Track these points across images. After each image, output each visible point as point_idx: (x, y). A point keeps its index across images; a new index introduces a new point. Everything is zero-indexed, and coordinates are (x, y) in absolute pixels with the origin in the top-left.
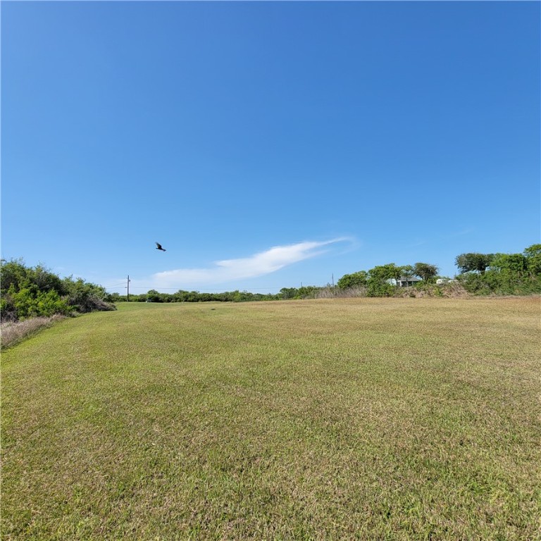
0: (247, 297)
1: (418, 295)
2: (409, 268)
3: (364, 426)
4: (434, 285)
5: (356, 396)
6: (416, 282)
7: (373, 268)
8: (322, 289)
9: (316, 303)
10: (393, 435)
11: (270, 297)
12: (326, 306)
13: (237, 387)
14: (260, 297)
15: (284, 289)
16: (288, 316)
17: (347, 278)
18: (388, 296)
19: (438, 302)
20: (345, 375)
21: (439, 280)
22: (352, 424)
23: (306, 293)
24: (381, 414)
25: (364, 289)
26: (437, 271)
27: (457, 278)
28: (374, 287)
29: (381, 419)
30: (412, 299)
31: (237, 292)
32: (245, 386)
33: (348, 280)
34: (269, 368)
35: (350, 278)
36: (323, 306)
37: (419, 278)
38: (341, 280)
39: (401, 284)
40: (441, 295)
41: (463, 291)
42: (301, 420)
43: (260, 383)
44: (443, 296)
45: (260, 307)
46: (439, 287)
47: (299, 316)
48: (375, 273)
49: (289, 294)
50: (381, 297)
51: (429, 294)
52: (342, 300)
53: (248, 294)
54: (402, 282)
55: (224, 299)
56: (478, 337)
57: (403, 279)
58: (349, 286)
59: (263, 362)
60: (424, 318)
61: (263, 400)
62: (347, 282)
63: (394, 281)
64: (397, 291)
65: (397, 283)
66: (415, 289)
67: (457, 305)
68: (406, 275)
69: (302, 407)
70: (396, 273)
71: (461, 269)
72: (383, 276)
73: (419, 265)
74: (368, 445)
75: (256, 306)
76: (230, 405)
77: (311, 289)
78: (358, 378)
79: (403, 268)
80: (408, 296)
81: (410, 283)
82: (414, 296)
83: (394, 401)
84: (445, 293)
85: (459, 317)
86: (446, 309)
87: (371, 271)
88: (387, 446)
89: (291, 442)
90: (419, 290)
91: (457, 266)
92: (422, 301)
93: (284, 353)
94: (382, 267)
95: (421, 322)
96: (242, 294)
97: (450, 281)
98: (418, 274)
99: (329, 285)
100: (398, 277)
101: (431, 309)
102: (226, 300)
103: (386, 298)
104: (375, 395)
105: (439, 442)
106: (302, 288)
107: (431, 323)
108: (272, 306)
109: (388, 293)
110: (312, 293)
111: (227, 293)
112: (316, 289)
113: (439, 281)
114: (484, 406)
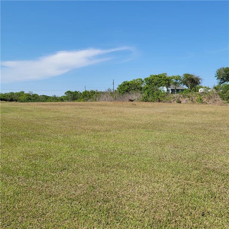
0: (32, 98)
1: (183, 101)
2: (178, 78)
3: (130, 205)
4: (197, 93)
5: (125, 181)
6: (182, 90)
8: (103, 93)
9: (97, 105)
10: (152, 211)
11: (55, 99)
12: (106, 108)
13: (19, 178)
14: (46, 99)
15: (69, 92)
16: (71, 115)
17: (126, 84)
18: (159, 101)
19: (198, 108)
20: (118, 165)
21: (201, 89)
22: (121, 204)
23: (89, 96)
24: (145, 195)
25: (139, 94)
26: (200, 81)
27: (215, 88)
28: (148, 93)
29: (144, 199)
30: (179, 104)
31: (23, 92)
32: (28, 176)
33: (127, 86)
34: (51, 161)
35: (128, 84)
36: (103, 108)
37: (185, 87)
38: (120, 86)
39: (170, 91)
40: (201, 101)
41: (218, 99)
42: (77, 203)
43: (42, 173)
44: (202, 103)
45: (44, 107)
46: (200, 95)
47: (81, 116)
48: (150, 81)
49: (73, 96)
50: (154, 102)
51: (192, 101)
52: (119, 103)
53: (34, 96)
54: (172, 90)
55: (9, 99)
56: (225, 135)
57: (172, 87)
58: (127, 91)
59: (46, 156)
60: (186, 119)
61: (44, 188)
62: (126, 88)
63: (165, 89)
64: (167, 97)
65: (168, 90)
66: (182, 96)
67: (212, 110)
68: (175, 84)
69: (79, 192)
70: (167, 82)
71: (219, 81)
72: (156, 84)
73: (186, 75)
74: (132, 219)
75: (40, 106)
76: (12, 193)
77: (93, 93)
78: (128, 167)
79: (173, 77)
80: (175, 102)
81: (178, 90)
82: (180, 102)
83: (156, 185)
84: (205, 100)
85: (212, 119)
86: (204, 113)
87: (146, 79)
88: (147, 219)
89: (68, 221)
90: (184, 97)
91: (216, 78)
92: (186, 106)
93: (66, 148)
94: (156, 76)
95: (183, 123)
96: (28, 95)
97: (209, 90)
98: (185, 83)
99: (109, 90)
100: (168, 85)
101: (192, 113)
102: (11, 100)
103: (158, 103)
104: (141, 180)
105: (186, 215)
106: (86, 92)
107: (190, 124)
108: (57, 107)
109: (159, 98)
110: (94, 96)
111: (12, 94)
112: (98, 93)
113: (201, 90)
114: (222, 186)
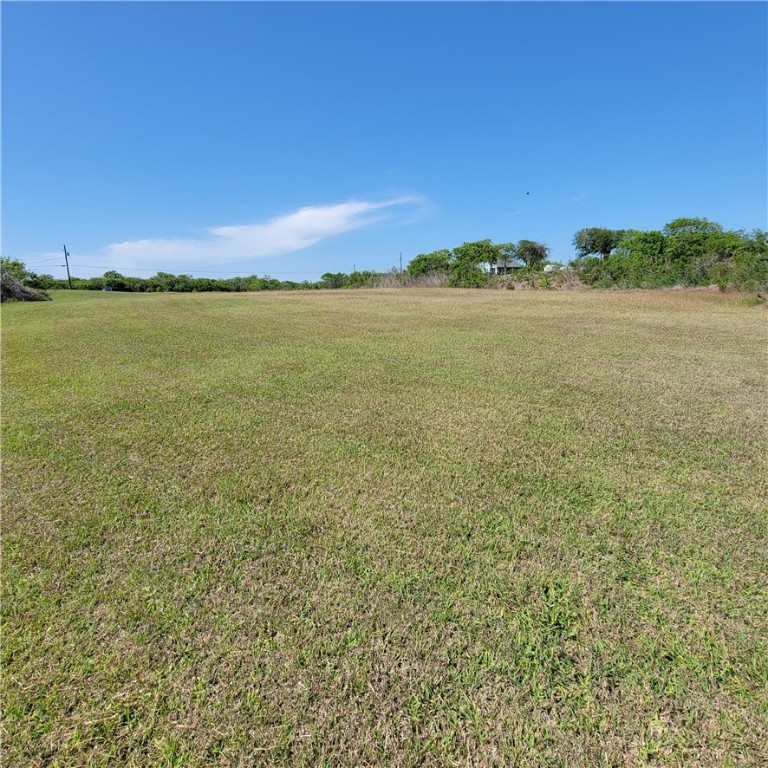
0: (269, 285)
1: (518, 286)
2: (510, 248)
3: (440, 440)
4: (541, 272)
5: (431, 406)
6: (516, 268)
7: (459, 245)
8: (384, 275)
9: (376, 294)
10: (478, 449)
11: (306, 286)
12: (389, 297)
13: (258, 401)
14: (292, 286)
15: (328, 275)
16: (334, 309)
17: (422, 259)
18: (478, 287)
19: (543, 295)
20: (417, 381)
21: (548, 266)
22: (425, 439)
23: (360, 280)
24: (463, 425)
25: (445, 276)
26: (547, 252)
27: (572, 264)
28: (459, 275)
29: (462, 431)
30: (510, 292)
31: (254, 277)
32: (271, 398)
33: (423, 262)
34: (304, 376)
35: (425, 260)
36: (386, 297)
37: (521, 263)
38: (412, 263)
39: (496, 271)
40: (548, 286)
41: (577, 282)
42: (354, 437)
43: (294, 393)
44: (550, 289)
45: (288, 298)
46: (547, 275)
47: (350, 309)
48: (462, 253)
49: (335, 282)
50: (469, 287)
51: (533, 286)
52: (413, 290)
53: (273, 282)
54: (498, 268)
55: (234, 288)
56: (593, 336)
57: (500, 263)
58: (424, 271)
59: (297, 368)
60: (525, 313)
61: (298, 416)
62: (422, 266)
63: (488, 267)
64: (490, 281)
65: (492, 269)
66: (515, 278)
67: (570, 299)
68: (505, 257)
69: (355, 421)
70: (492, 254)
71: (579, 251)
72: (472, 259)
73: (524, 243)
74: (445, 461)
75: (284, 297)
76: (249, 423)
77: (367, 275)
78: (434, 385)
79: (501, 247)
80: (505, 288)
81: (508, 269)
82: (513, 288)
83: (482, 410)
84: (554, 285)
85: (571, 312)
86: (555, 303)
87: (456, 251)
88: (470, 462)
89: (340, 463)
90: (519, 280)
91: (574, 247)
92: (521, 292)
93: (329, 356)
94: (473, 244)
95: (521, 318)
96: (263, 281)
97: (562, 268)
98: (522, 256)
99: (394, 269)
100: (493, 260)
101: (535, 303)
102: (238, 290)
103: (475, 290)
104: (456, 404)
105: (536, 454)
106: (355, 274)
107: (535, 319)
108: (310, 297)
109: (478, 282)
110: (369, 281)
111: (239, 280)
112: (375, 275)
113: (547, 268)
114: (594, 412)
